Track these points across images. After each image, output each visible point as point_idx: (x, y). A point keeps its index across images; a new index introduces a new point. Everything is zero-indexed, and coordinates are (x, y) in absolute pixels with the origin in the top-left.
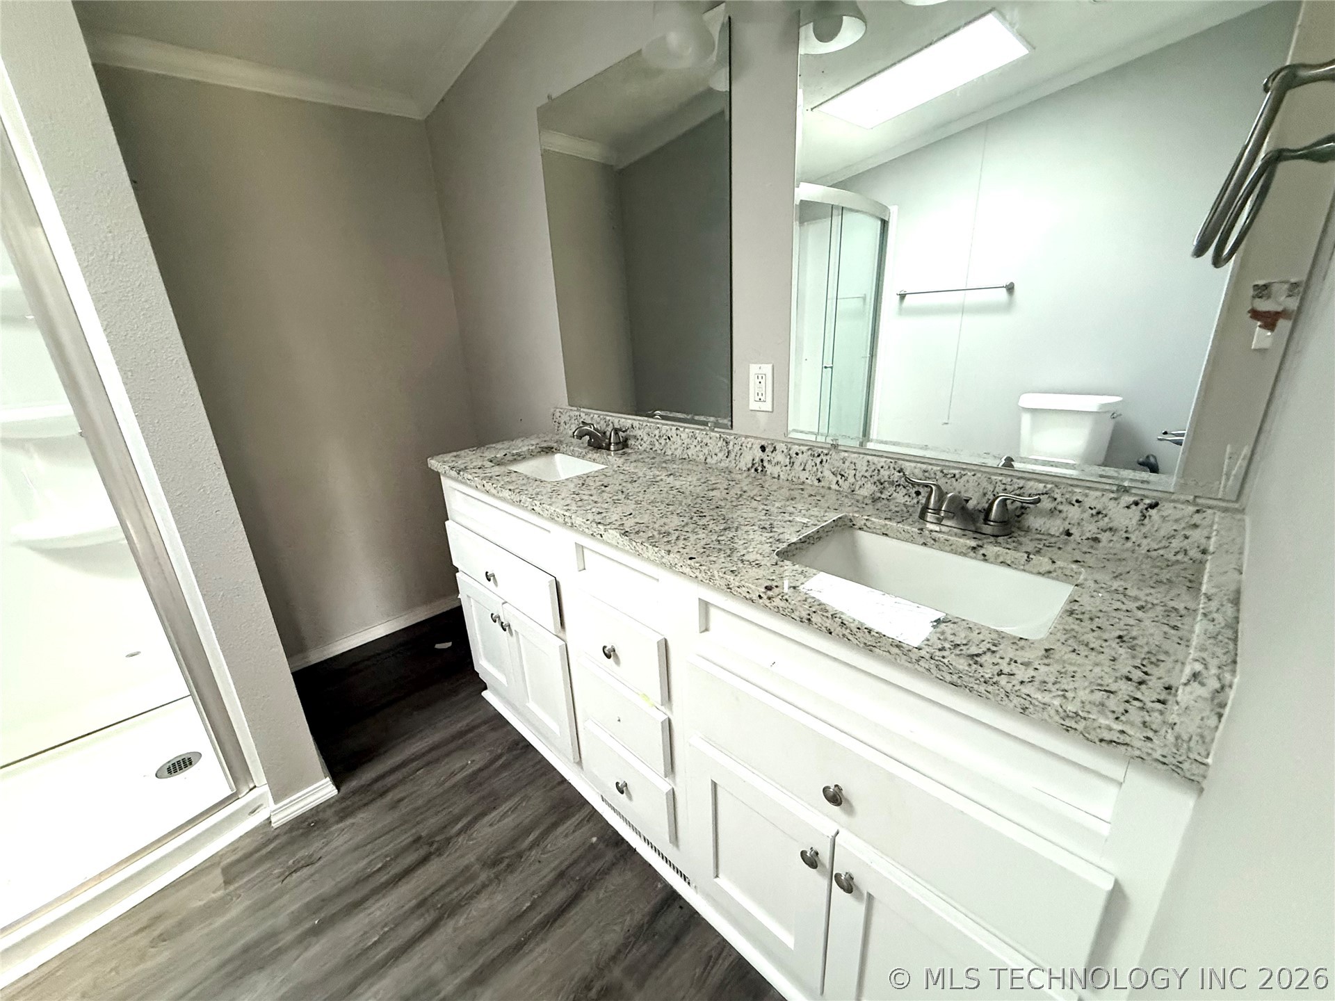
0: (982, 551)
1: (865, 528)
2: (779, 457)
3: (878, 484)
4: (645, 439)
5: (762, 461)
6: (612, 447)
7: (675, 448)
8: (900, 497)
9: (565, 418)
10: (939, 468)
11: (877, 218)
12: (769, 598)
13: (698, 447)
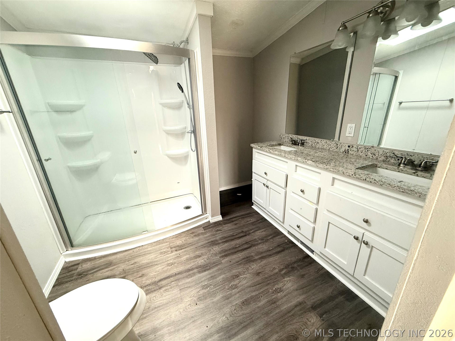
0: (417, 173)
1: (380, 167)
2: (354, 149)
3: (386, 157)
4: (310, 143)
5: (348, 150)
6: (300, 145)
7: (320, 146)
8: (392, 161)
9: (284, 136)
10: (406, 153)
11: (394, 75)
12: (355, 175)
13: (327, 146)
